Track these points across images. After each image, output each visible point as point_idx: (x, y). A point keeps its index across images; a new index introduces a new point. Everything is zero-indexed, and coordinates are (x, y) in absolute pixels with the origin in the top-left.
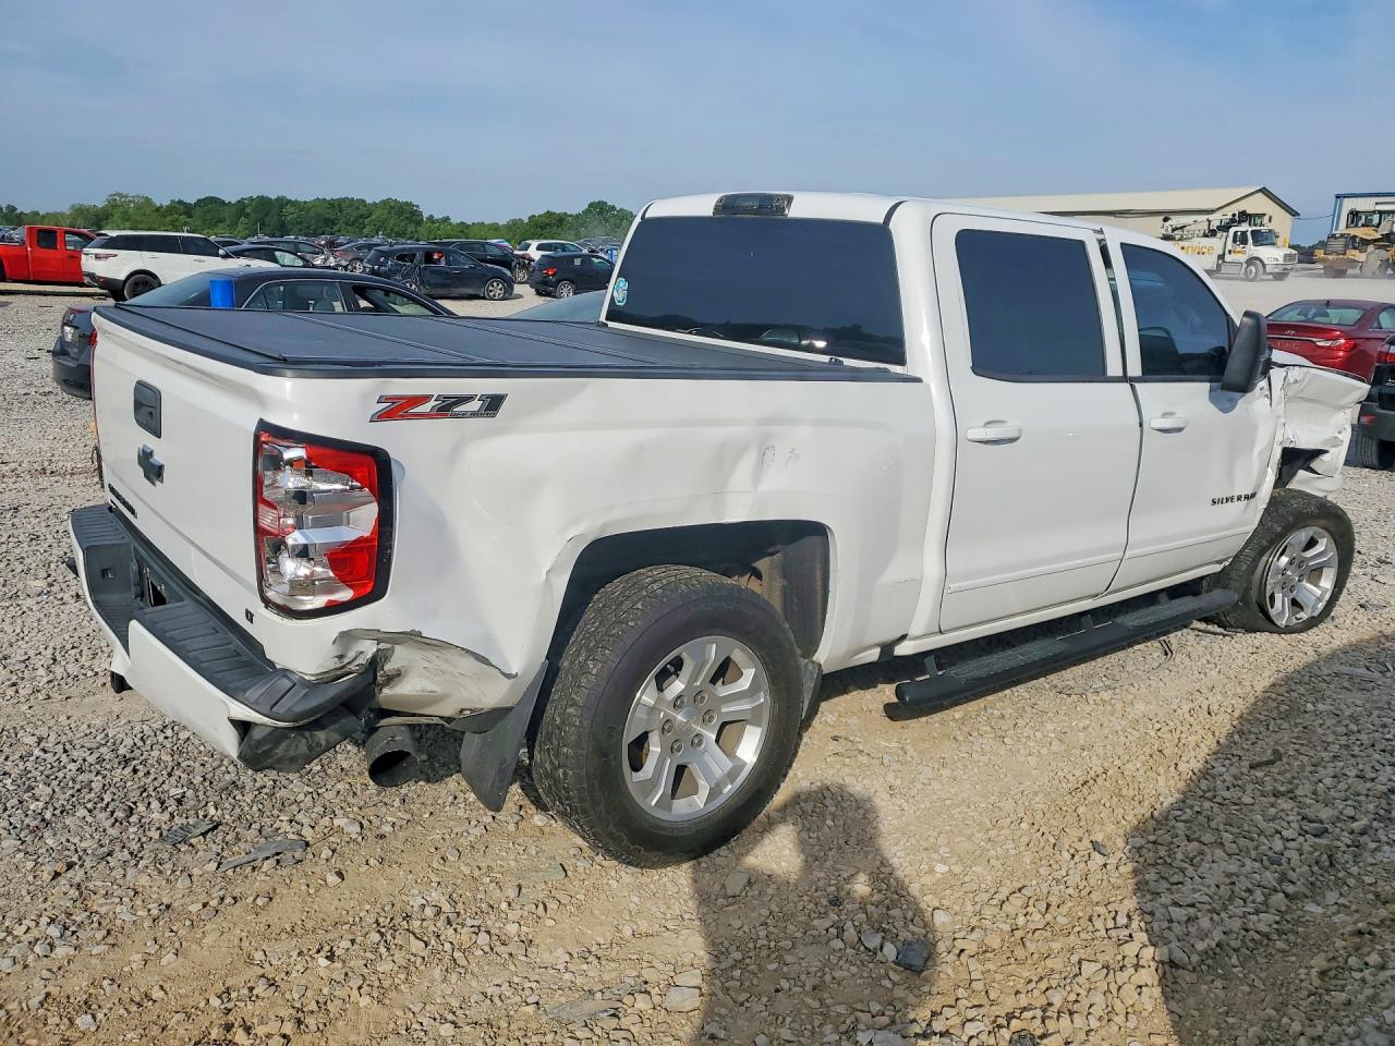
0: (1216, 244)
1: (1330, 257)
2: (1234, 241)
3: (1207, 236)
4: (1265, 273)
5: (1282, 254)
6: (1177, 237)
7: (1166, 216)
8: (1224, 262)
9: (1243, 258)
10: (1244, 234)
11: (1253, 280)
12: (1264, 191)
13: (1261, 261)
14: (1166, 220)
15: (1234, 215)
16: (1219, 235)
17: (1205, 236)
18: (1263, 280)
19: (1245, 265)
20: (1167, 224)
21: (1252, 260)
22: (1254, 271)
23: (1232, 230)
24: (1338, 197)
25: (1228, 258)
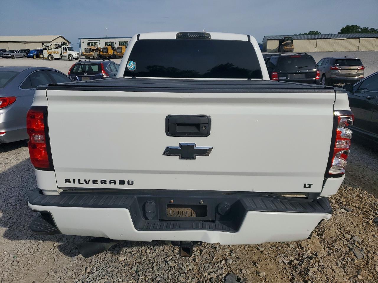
0: (59, 50)
1: (86, 54)
2: (64, 50)
3: (56, 49)
4: (73, 58)
5: (76, 53)
6: (48, 49)
7: (43, 43)
8: (62, 56)
9: (67, 55)
10: (66, 48)
11: (71, 60)
12: (61, 36)
13: (71, 55)
14: (43, 44)
15: (62, 43)
16: (59, 48)
17: (55, 48)
18: (73, 60)
19: (68, 56)
20: (44, 45)
21: (69, 55)
22: (71, 58)
23: (62, 47)
24: (79, 39)
25: (63, 54)
